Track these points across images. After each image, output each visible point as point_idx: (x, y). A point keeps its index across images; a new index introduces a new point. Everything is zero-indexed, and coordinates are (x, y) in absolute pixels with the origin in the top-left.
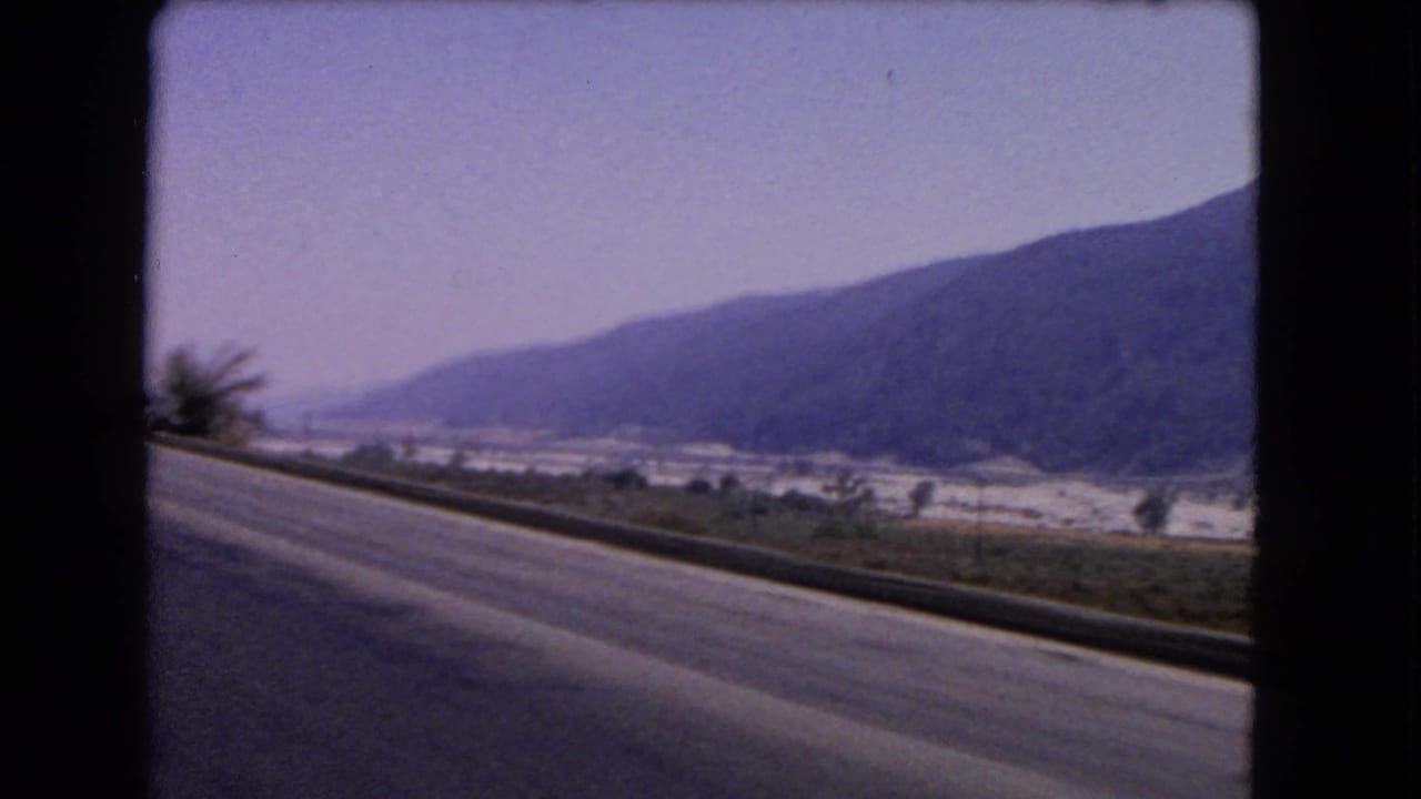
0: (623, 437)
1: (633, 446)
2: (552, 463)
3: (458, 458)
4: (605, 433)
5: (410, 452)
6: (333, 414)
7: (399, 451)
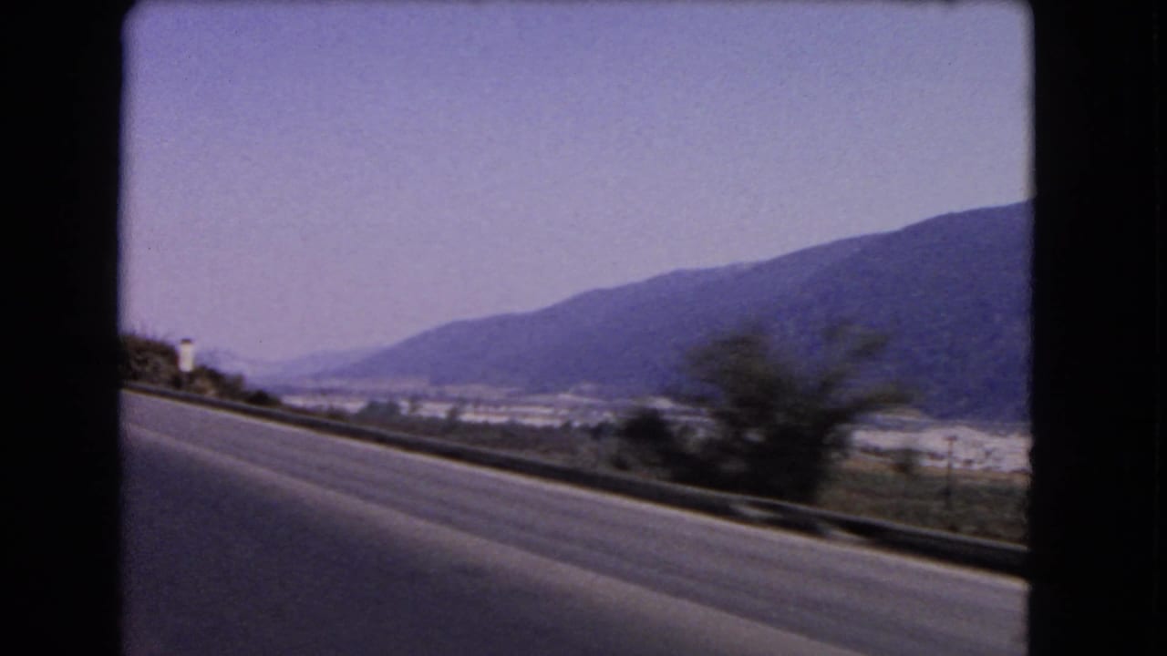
0: (580, 393)
1: (586, 400)
2: (526, 415)
3: (453, 413)
4: (565, 390)
5: (414, 409)
6: (339, 374)
7: (405, 405)
